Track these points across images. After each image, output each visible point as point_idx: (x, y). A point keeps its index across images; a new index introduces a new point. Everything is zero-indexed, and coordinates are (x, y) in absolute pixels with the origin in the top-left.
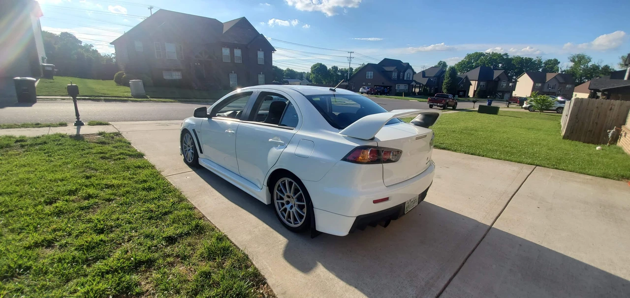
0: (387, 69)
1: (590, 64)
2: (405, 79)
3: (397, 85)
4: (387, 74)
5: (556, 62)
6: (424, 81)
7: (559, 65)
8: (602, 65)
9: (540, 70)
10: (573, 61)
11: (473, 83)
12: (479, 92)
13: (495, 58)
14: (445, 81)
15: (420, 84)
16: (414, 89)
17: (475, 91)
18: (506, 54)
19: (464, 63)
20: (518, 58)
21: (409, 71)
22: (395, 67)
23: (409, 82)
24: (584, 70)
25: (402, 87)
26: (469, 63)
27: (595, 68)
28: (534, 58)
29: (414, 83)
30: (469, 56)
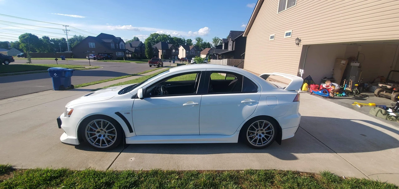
0: (106, 41)
1: (203, 42)
2: (120, 48)
3: (116, 53)
4: (107, 45)
5: (191, 41)
6: (133, 50)
7: (192, 42)
8: (207, 42)
9: (186, 44)
10: (197, 40)
11: (159, 50)
12: (163, 56)
13: (165, 37)
14: (146, 50)
15: (131, 52)
16: (128, 55)
17: (161, 55)
18: (170, 35)
19: (150, 39)
20: (176, 38)
21: (121, 43)
22: (112, 40)
23: (124, 51)
24: (202, 44)
25: (120, 54)
26: (153, 39)
27: (205, 43)
28: (182, 38)
29: (127, 51)
30: (152, 35)
